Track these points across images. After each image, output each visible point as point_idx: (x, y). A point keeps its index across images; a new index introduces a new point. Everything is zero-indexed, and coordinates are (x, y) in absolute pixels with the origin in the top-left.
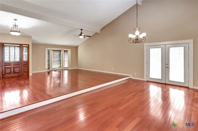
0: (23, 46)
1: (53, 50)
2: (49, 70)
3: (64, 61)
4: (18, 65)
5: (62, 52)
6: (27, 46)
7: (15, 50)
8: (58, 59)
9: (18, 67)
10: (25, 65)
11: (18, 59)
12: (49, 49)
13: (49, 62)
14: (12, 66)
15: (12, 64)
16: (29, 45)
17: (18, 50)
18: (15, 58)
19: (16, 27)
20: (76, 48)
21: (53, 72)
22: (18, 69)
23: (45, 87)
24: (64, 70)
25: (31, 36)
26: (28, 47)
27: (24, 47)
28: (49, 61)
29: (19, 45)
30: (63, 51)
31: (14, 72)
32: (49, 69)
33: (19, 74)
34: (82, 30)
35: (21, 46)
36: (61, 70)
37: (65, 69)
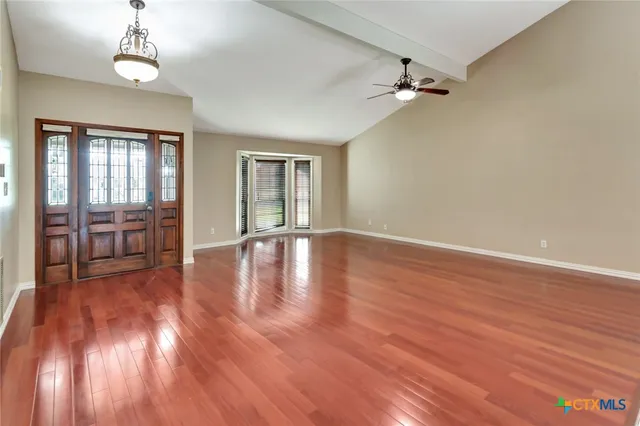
0: (162, 137)
1: (258, 161)
2: (245, 237)
3: (296, 201)
4: (142, 220)
5: (290, 167)
6: (177, 139)
7: (129, 155)
8: (273, 194)
9: (140, 230)
10: (167, 222)
11: (139, 197)
12: (246, 153)
13: (246, 203)
14: (118, 227)
15: (119, 218)
16: (181, 135)
17: (140, 155)
18: (129, 189)
19: (142, 41)
20: (342, 149)
21: (259, 245)
22: (140, 236)
23: (233, 303)
24: (298, 236)
25: (191, 99)
26: (180, 145)
27: (163, 141)
28: (244, 202)
29: (145, 136)
30: (293, 165)
31: (127, 253)
32: (244, 232)
33: (144, 258)
34: (406, 61)
35: (153, 139)
36: (283, 235)
37: (298, 231)
